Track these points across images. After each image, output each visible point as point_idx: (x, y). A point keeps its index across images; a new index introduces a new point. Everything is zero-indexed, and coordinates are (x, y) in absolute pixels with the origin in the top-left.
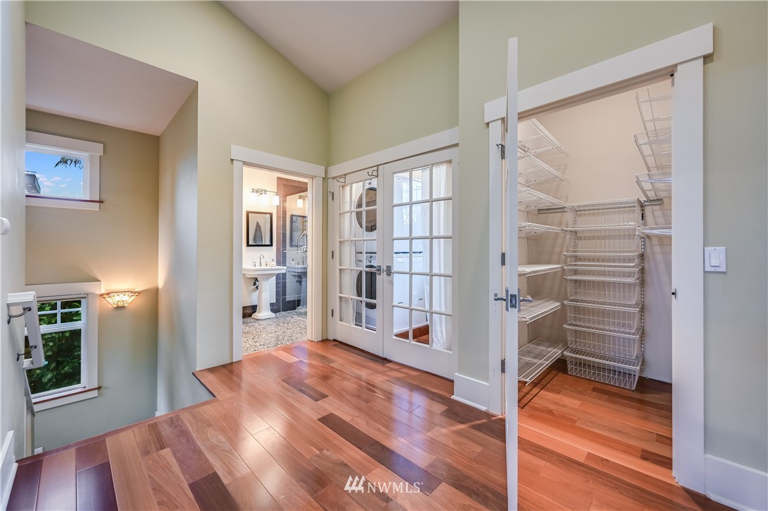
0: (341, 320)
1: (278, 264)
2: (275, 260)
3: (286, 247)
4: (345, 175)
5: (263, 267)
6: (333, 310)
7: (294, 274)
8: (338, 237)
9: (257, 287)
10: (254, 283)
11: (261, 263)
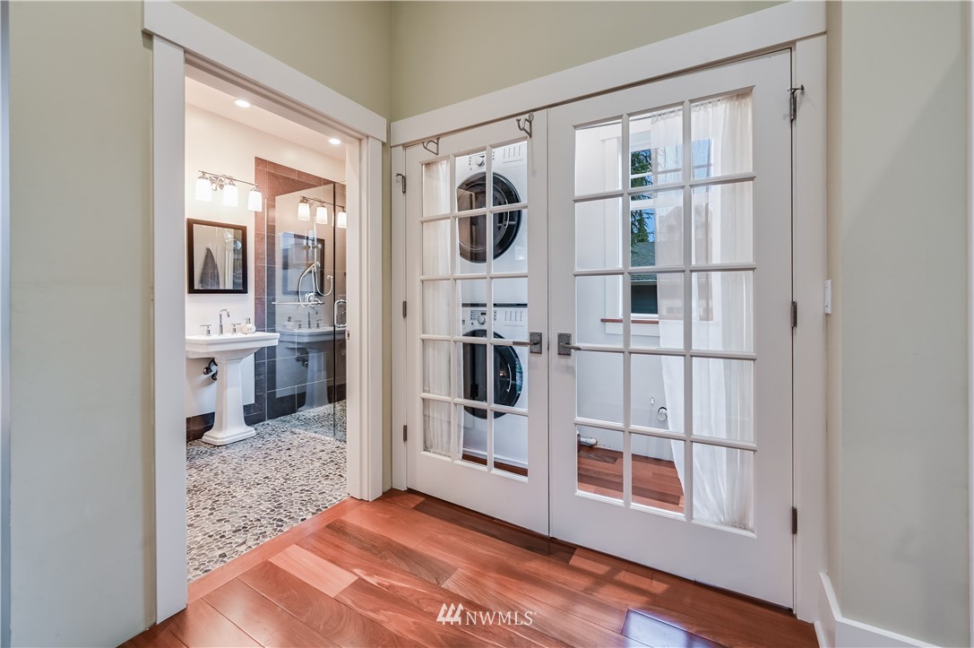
0: (426, 449)
1: (259, 327)
2: (253, 320)
3: (274, 295)
4: (438, 137)
5: (228, 336)
6: (405, 428)
7: (291, 346)
8: (418, 271)
9: (213, 376)
10: (207, 368)
11: (221, 326)
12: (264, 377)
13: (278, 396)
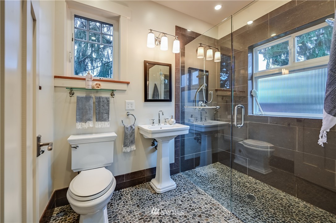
2: (174, 117)
3: (184, 102)
5: (162, 128)
9: (156, 147)
10: (153, 143)
11: (159, 120)
12: (179, 148)
13: (186, 159)
